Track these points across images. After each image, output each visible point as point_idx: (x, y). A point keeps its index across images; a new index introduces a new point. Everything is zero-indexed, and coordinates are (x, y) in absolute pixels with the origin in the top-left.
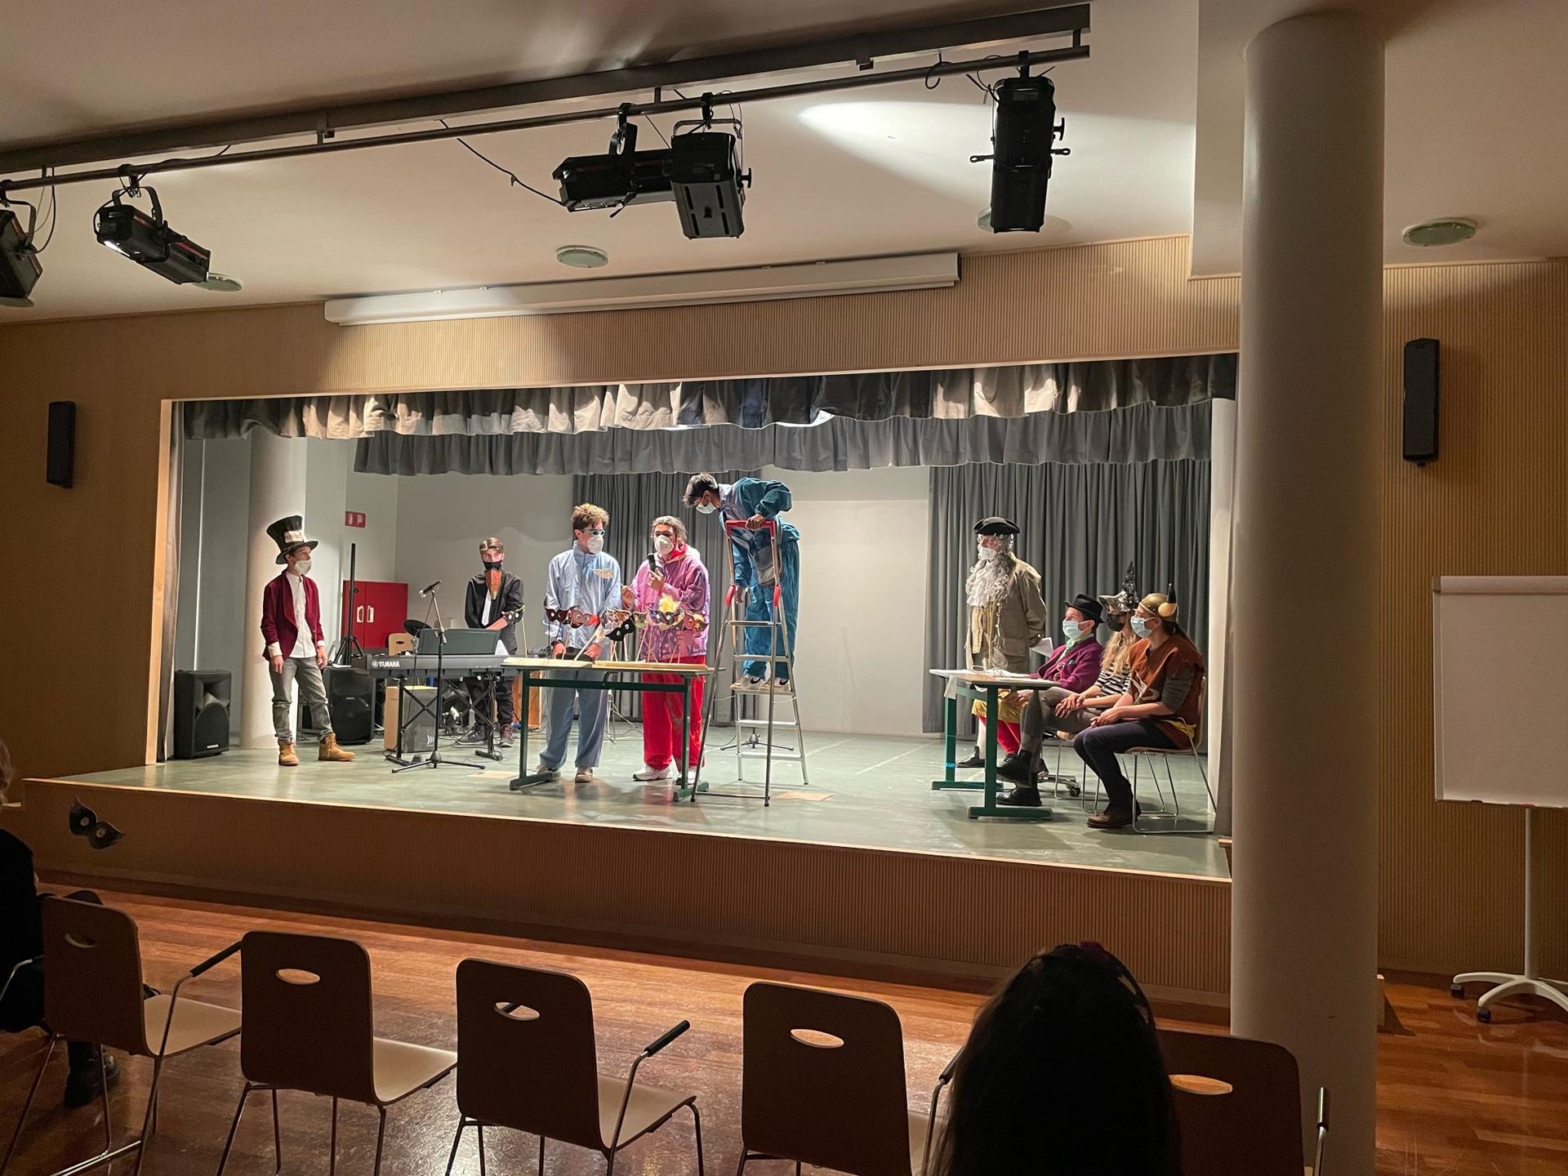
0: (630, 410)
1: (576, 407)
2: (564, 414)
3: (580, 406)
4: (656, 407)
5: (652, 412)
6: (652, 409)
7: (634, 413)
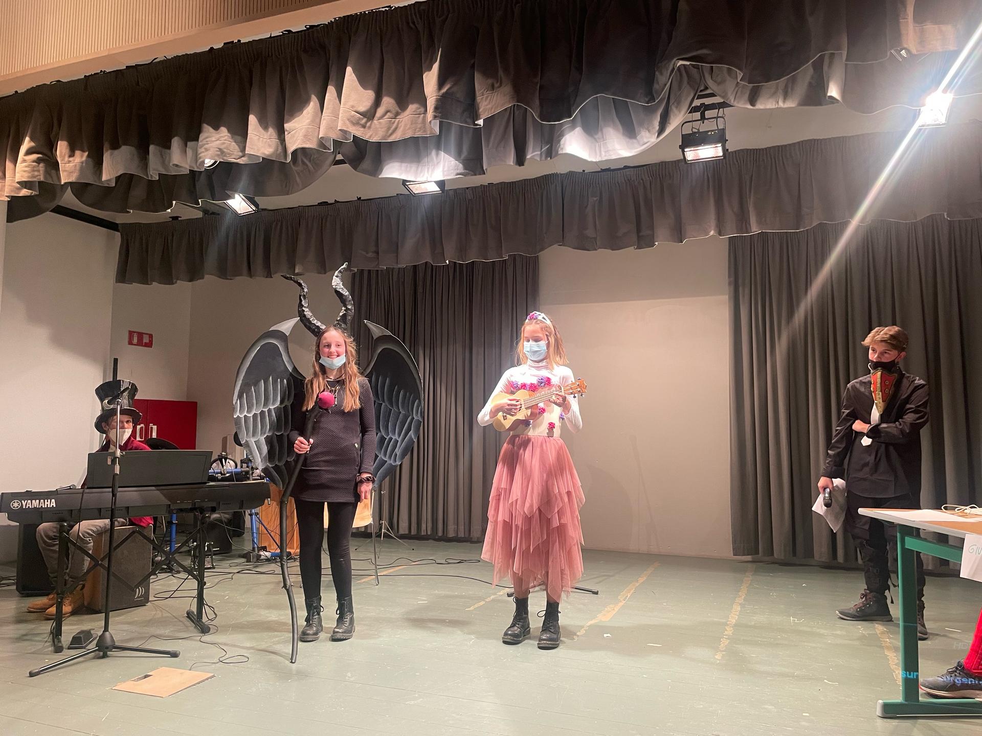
0: (362, 109)
1: (286, 117)
2: (271, 130)
3: (292, 115)
4: (402, 104)
5: (397, 114)
6: (398, 109)
7: (370, 115)
